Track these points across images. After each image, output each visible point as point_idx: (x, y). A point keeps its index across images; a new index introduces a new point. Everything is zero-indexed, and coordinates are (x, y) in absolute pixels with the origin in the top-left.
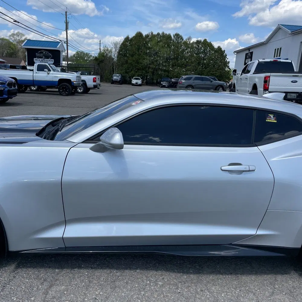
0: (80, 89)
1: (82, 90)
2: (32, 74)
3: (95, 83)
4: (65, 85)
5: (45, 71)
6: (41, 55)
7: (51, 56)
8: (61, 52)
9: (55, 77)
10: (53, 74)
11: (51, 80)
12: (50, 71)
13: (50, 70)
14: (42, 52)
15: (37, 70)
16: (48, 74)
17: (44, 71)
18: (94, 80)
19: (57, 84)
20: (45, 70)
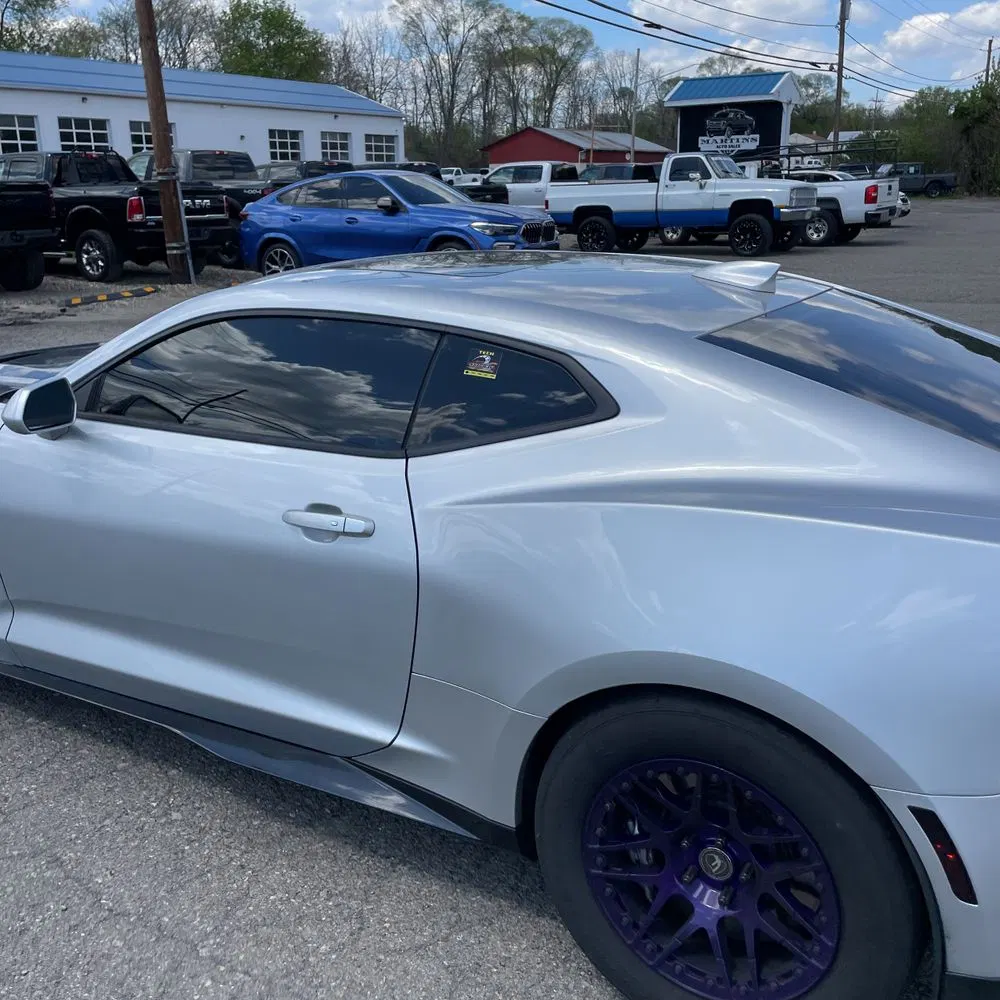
0: (817, 231)
1: (822, 235)
2: (655, 193)
3: (871, 208)
4: (750, 221)
5: (692, 180)
6: (722, 124)
7: (751, 125)
8: (785, 106)
9: (721, 195)
10: (715, 186)
11: (709, 206)
12: (709, 177)
13: (706, 175)
14: (725, 115)
15: (671, 179)
16: (702, 187)
17: (688, 179)
18: (870, 197)
19: (726, 217)
20: (692, 175)
